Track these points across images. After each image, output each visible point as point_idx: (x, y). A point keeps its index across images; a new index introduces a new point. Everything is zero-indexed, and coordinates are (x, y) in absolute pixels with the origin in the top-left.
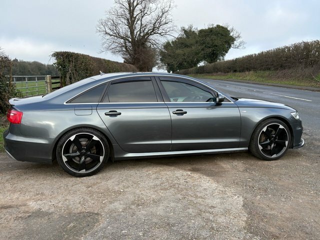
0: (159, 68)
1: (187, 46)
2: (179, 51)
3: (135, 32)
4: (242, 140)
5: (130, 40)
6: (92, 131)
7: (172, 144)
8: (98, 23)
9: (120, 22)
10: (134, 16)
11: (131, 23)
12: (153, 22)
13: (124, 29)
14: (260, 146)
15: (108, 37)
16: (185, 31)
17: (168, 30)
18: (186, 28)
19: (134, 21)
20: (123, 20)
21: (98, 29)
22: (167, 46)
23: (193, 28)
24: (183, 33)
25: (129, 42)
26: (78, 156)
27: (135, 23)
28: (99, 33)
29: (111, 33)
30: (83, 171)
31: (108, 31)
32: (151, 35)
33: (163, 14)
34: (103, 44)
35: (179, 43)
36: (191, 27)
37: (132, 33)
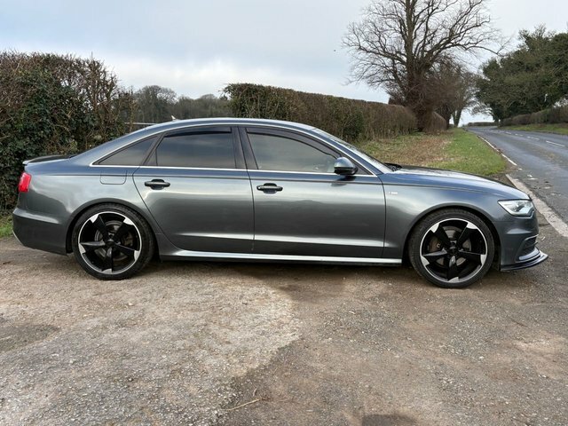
0: (476, 111)
1: (529, 69)
2: (511, 79)
3: (416, 43)
4: (387, 245)
5: (405, 59)
6: (123, 210)
7: (254, 241)
8: (347, 31)
9: (385, 27)
10: (416, 14)
11: (408, 26)
12: (450, 24)
13: (393, 39)
14: (423, 258)
15: (363, 55)
16: (528, 39)
17: (481, 37)
18: (531, 31)
19: (415, 24)
21: (346, 40)
22: (491, 68)
23: (547, 31)
24: (522, 42)
25: (403, 62)
26: (102, 247)
27: (416, 27)
28: (347, 49)
29: (369, 48)
30: (109, 271)
31: (365, 45)
32: (445, 48)
33: (471, 7)
34: (353, 69)
35: (515, 63)
36: (541, 31)
37: (408, 46)
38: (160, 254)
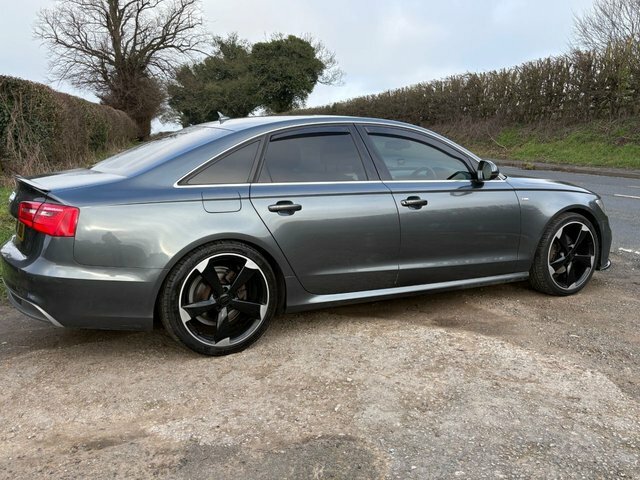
0: (165, 120)
1: (226, 75)
2: (211, 86)
3: (124, 42)
5: (113, 58)
8: (38, 18)
9: (87, 18)
10: (121, 8)
11: (114, 20)
12: (163, 22)
13: (97, 34)
14: (550, 268)
15: (62, 50)
16: (223, 46)
17: (195, 40)
18: (225, 38)
19: (120, 19)
20: (97, 16)
21: (39, 30)
23: (239, 39)
24: (217, 49)
25: (111, 62)
26: (211, 308)
27: (123, 22)
28: (40, 41)
29: (70, 42)
30: (226, 342)
31: (62, 37)
32: (159, 49)
33: (183, 7)
34: (53, 64)
35: (212, 69)
36: (234, 39)
37: (116, 42)
38: (288, 304)
